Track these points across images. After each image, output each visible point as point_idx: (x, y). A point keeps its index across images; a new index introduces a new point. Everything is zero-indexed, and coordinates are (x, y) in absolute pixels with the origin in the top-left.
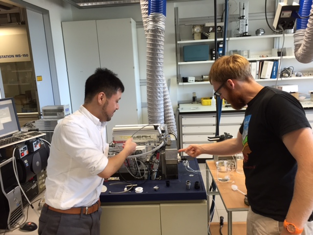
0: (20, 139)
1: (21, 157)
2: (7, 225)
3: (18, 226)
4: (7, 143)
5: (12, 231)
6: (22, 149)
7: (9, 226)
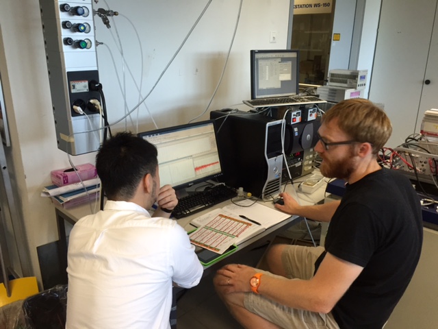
0: (296, 102)
1: (292, 123)
2: (261, 193)
3: (272, 199)
4: (281, 102)
5: (265, 202)
6: (295, 113)
7: (263, 195)
